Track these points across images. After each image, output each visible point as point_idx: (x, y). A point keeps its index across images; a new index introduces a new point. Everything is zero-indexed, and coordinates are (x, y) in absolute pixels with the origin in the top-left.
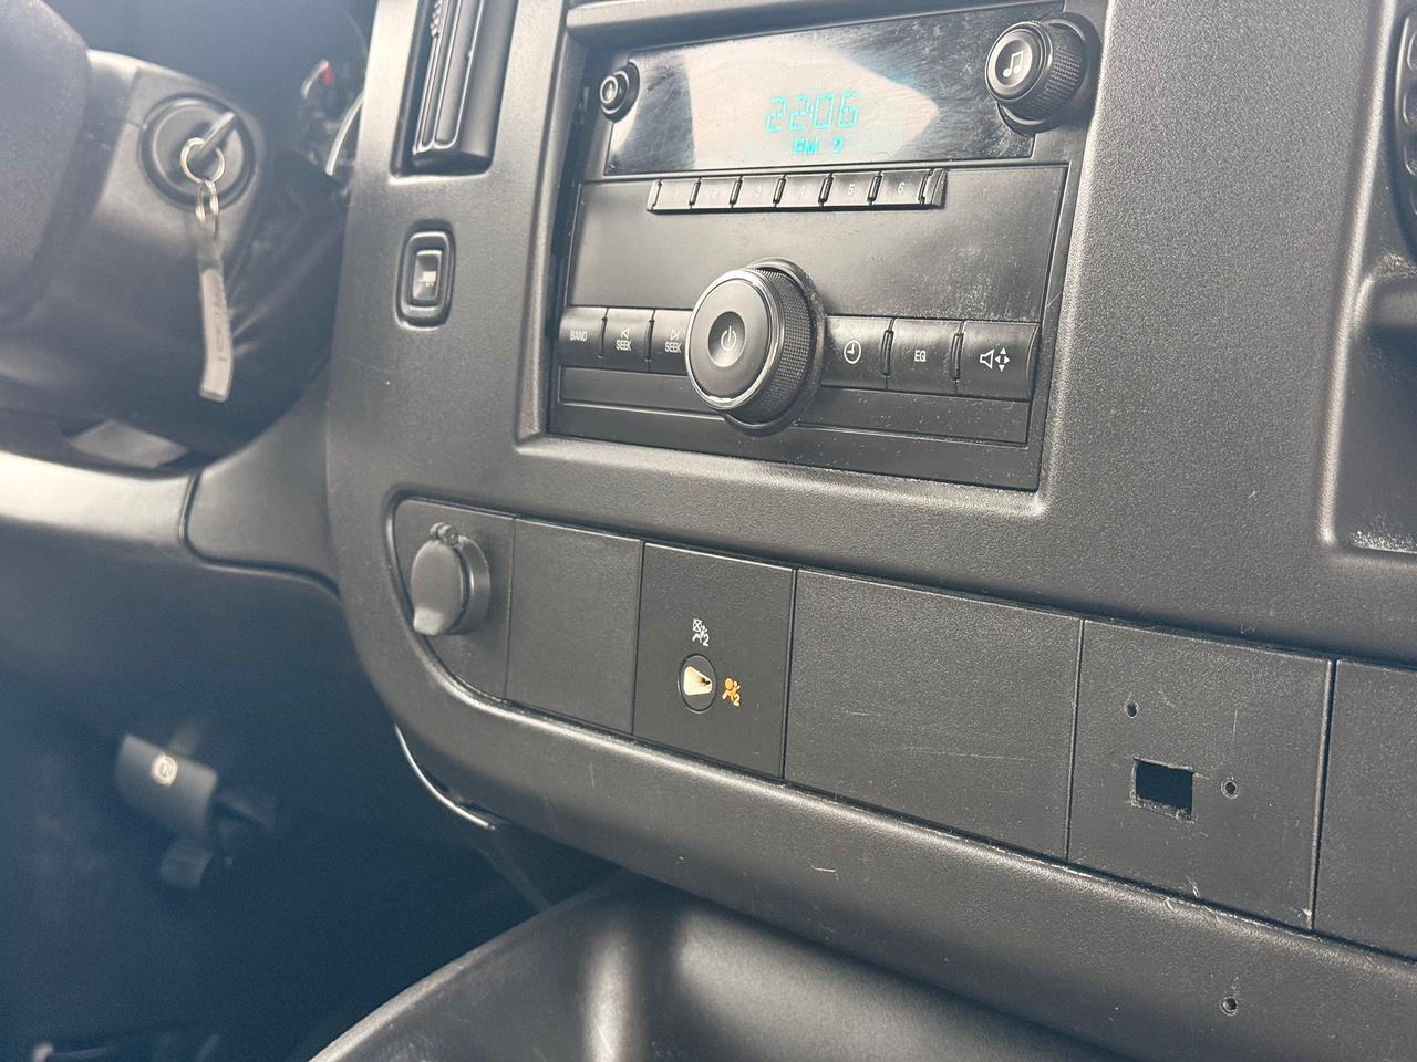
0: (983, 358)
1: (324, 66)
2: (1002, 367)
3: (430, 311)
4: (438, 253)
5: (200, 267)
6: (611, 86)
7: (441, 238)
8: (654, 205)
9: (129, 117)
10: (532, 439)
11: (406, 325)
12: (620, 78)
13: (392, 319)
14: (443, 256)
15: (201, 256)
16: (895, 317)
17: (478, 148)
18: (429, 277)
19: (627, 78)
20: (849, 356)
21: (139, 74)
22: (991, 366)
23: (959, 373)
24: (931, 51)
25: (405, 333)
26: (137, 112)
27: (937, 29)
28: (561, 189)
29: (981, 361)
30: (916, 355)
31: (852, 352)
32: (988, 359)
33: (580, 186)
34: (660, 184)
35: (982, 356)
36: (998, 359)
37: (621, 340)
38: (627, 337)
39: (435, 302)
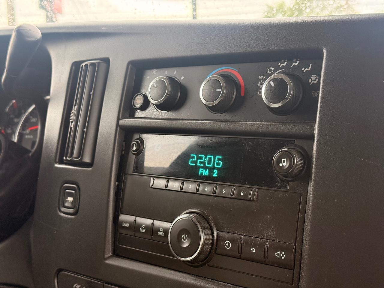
0: (276, 254)
1: (14, 101)
2: (283, 258)
3: (71, 211)
4: (73, 192)
6: (135, 145)
7: (74, 187)
8: (152, 186)
10: (109, 258)
11: (62, 214)
12: (137, 142)
13: (56, 211)
14: (75, 192)
16: (242, 235)
17: (87, 159)
18: (70, 199)
19: (140, 142)
20: (227, 246)
22: (279, 257)
23: (267, 258)
24: (249, 150)
25: (62, 217)
27: (250, 143)
28: (117, 176)
29: (275, 255)
30: (251, 250)
31: (228, 245)
32: (278, 254)
33: (124, 175)
34: (154, 179)
35: (275, 253)
36: (281, 255)
37: (141, 228)
38: (144, 228)
39: (73, 208)
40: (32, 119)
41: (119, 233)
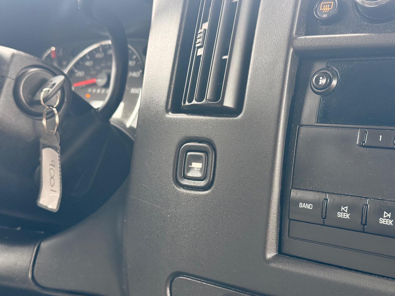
1: (53, 49)
3: (202, 183)
4: (203, 154)
5: (41, 146)
6: (321, 78)
7: (205, 147)
8: (363, 142)
9: (9, 76)
10: (274, 258)
14: (207, 156)
15: (42, 141)
18: (197, 166)
19: (330, 74)
21: (13, 55)
26: (12, 74)
33: (298, 126)
37: (341, 212)
38: (346, 211)
39: (202, 178)
40: (77, 73)
41: (290, 219)
